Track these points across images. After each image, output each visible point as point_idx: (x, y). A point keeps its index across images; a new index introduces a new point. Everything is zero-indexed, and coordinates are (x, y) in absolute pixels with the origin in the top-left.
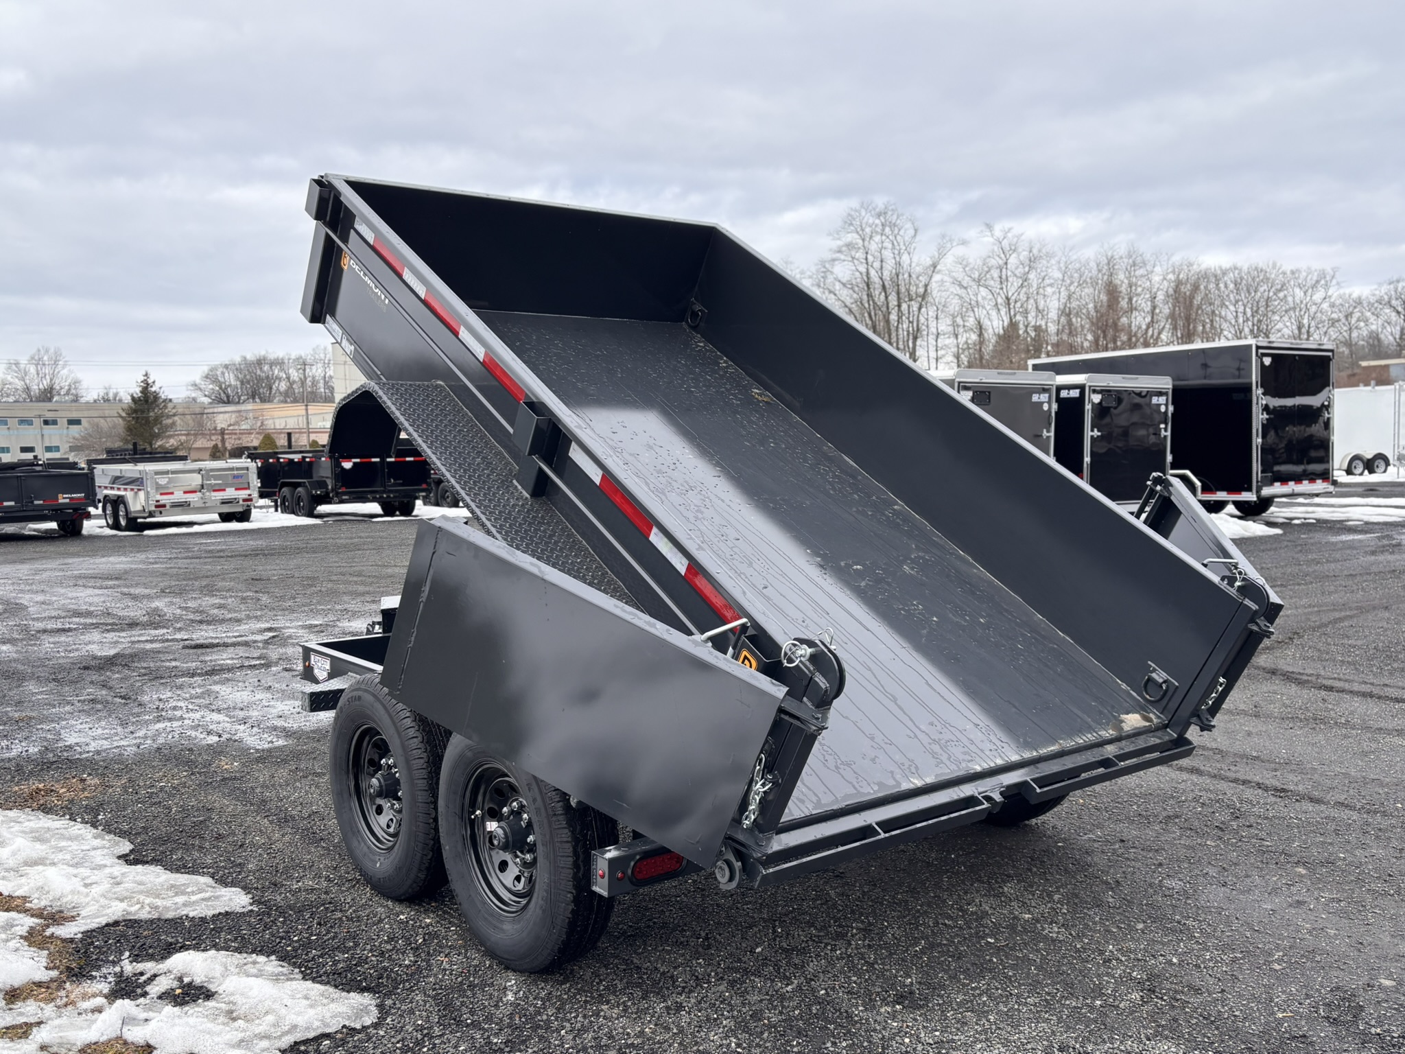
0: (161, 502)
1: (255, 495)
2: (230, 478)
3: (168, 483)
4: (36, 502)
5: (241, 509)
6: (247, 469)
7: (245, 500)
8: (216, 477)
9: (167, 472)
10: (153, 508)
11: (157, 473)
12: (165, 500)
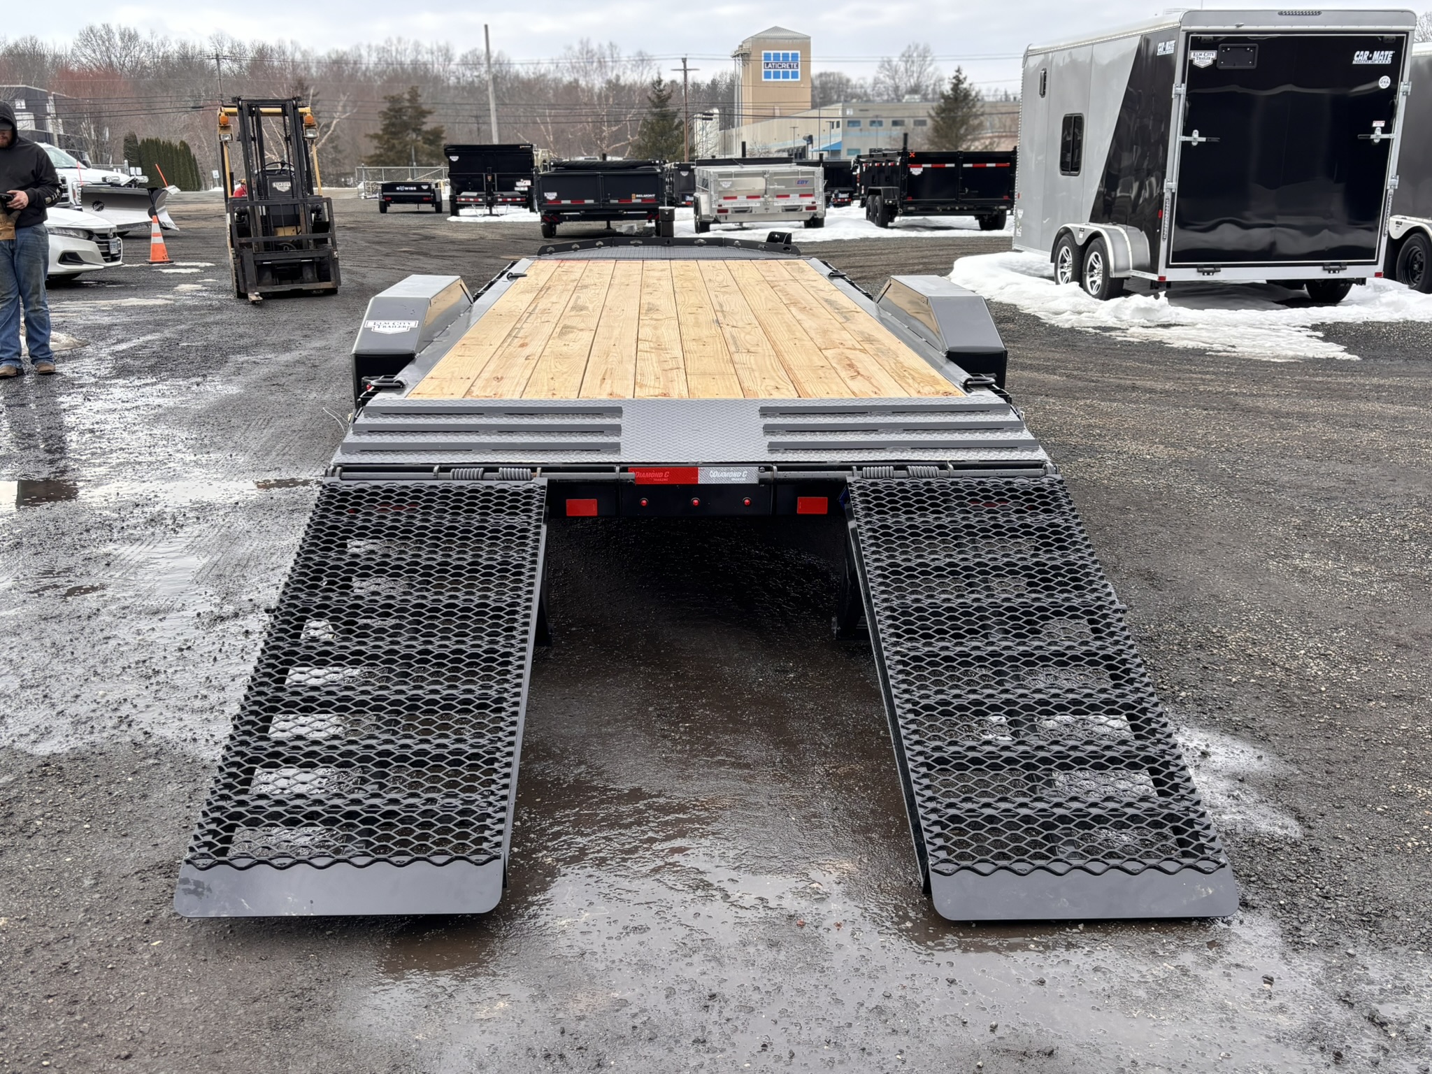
0: (724, 207)
1: (820, 202)
2: (794, 183)
3: (732, 186)
4: (612, 201)
5: (808, 218)
6: (813, 173)
7: (808, 208)
8: (780, 182)
9: (729, 175)
10: (715, 214)
11: (721, 175)
12: (727, 204)
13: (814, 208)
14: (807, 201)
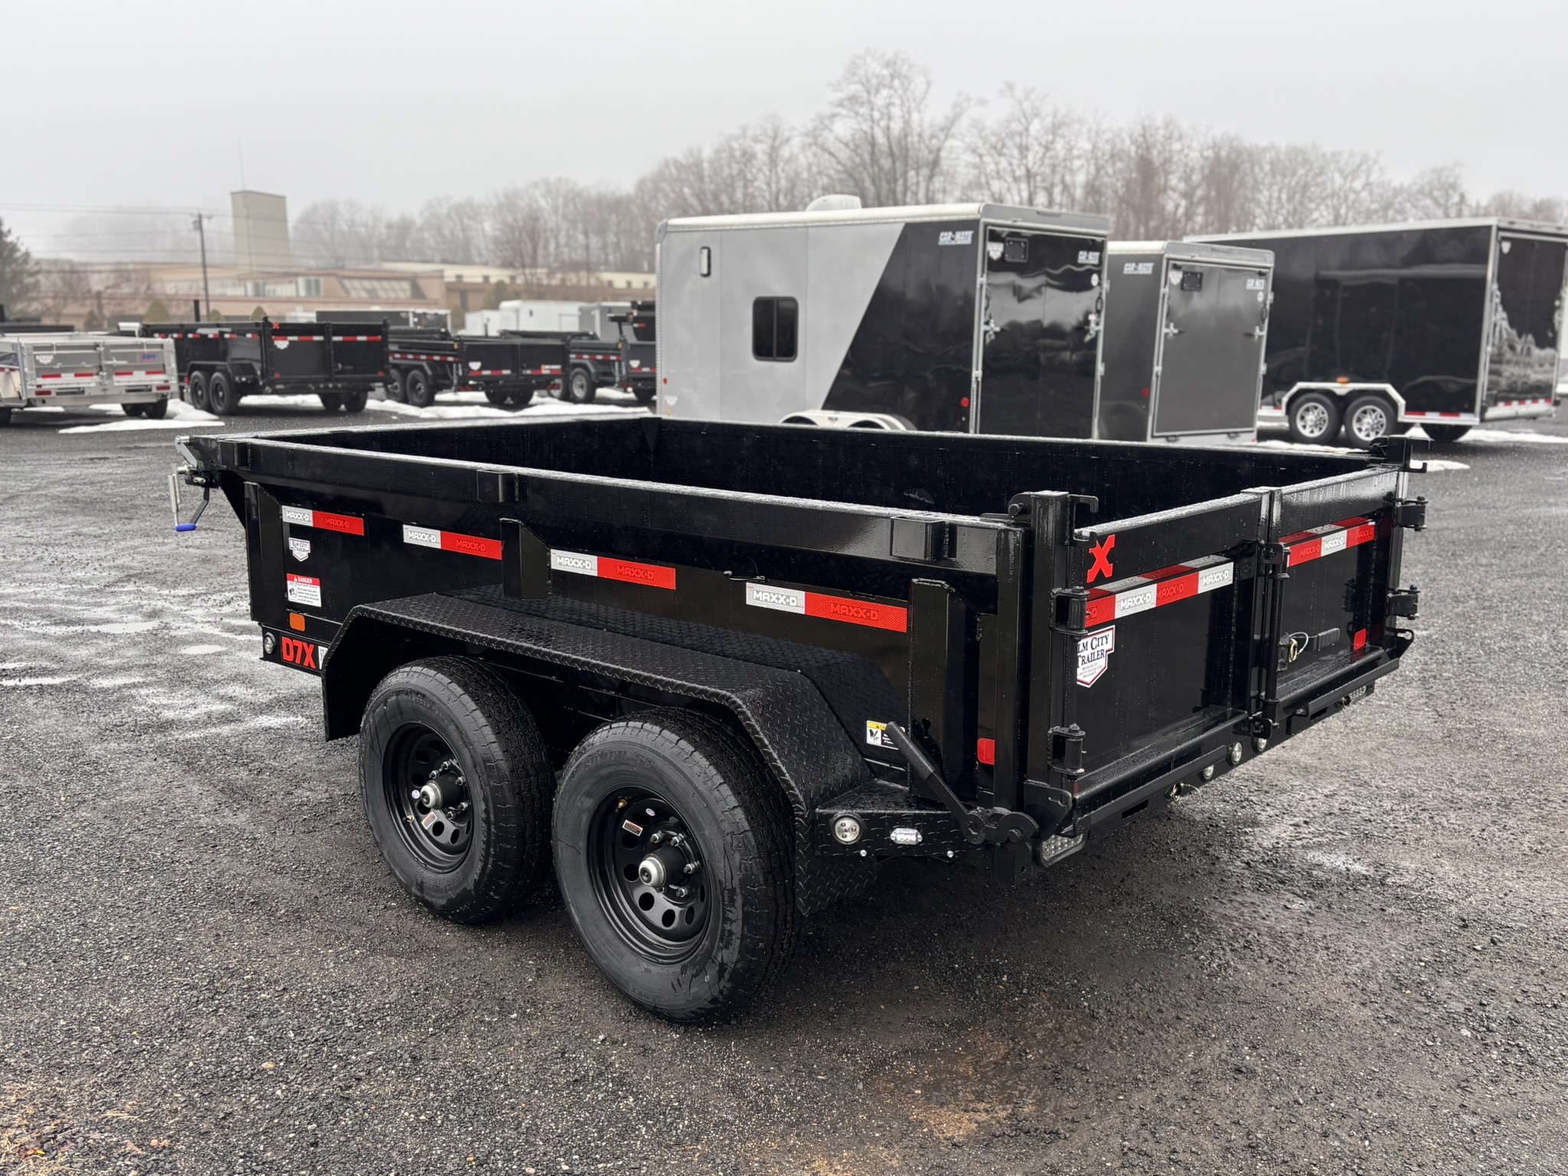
0: (44, 388)
1: (172, 380)
2: (138, 358)
3: (54, 362)
5: (153, 400)
6: (162, 346)
7: (159, 388)
8: (119, 357)
9: (50, 348)
10: (33, 396)
11: (37, 348)
12: (48, 383)
13: (168, 388)
14: (157, 380)
